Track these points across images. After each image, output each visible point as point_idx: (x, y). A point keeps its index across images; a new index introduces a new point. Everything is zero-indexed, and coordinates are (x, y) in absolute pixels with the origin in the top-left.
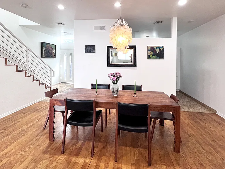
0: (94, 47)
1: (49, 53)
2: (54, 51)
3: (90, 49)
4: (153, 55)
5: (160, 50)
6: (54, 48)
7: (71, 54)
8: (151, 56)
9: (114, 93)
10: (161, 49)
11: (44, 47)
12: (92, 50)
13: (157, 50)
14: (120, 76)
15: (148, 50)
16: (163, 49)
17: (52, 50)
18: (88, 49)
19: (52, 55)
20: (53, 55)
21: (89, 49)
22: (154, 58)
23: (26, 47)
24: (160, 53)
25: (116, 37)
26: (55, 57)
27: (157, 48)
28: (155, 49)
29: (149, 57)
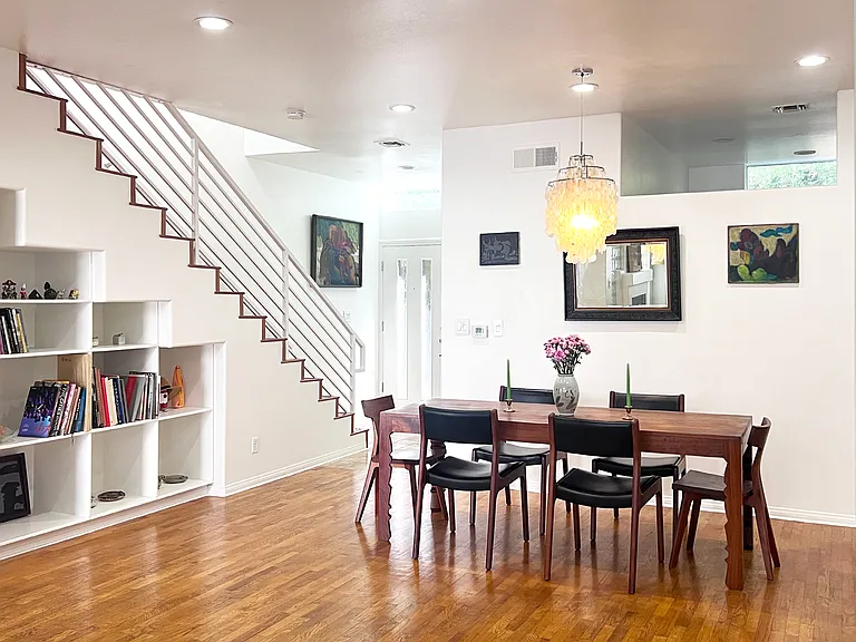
0: (513, 238)
1: (338, 263)
2: (357, 254)
3: (500, 249)
4: (751, 268)
5: (781, 242)
6: (355, 240)
7: (426, 266)
8: (743, 270)
9: (562, 404)
10: (787, 238)
11: (319, 239)
12: (506, 250)
13: (770, 244)
14: (584, 349)
15: (732, 246)
16: (795, 240)
17: (349, 250)
18: (491, 248)
19: (349, 274)
20: (353, 271)
21: (496, 248)
22: (756, 282)
23: (283, 250)
24: (778, 255)
25: (561, 219)
26: (361, 285)
27: (768, 233)
28: (760, 237)
29: (734, 276)
